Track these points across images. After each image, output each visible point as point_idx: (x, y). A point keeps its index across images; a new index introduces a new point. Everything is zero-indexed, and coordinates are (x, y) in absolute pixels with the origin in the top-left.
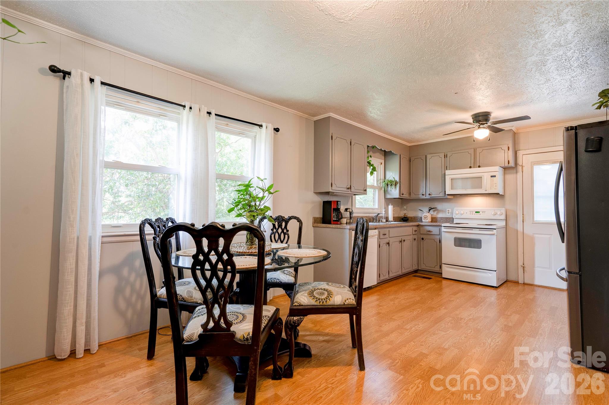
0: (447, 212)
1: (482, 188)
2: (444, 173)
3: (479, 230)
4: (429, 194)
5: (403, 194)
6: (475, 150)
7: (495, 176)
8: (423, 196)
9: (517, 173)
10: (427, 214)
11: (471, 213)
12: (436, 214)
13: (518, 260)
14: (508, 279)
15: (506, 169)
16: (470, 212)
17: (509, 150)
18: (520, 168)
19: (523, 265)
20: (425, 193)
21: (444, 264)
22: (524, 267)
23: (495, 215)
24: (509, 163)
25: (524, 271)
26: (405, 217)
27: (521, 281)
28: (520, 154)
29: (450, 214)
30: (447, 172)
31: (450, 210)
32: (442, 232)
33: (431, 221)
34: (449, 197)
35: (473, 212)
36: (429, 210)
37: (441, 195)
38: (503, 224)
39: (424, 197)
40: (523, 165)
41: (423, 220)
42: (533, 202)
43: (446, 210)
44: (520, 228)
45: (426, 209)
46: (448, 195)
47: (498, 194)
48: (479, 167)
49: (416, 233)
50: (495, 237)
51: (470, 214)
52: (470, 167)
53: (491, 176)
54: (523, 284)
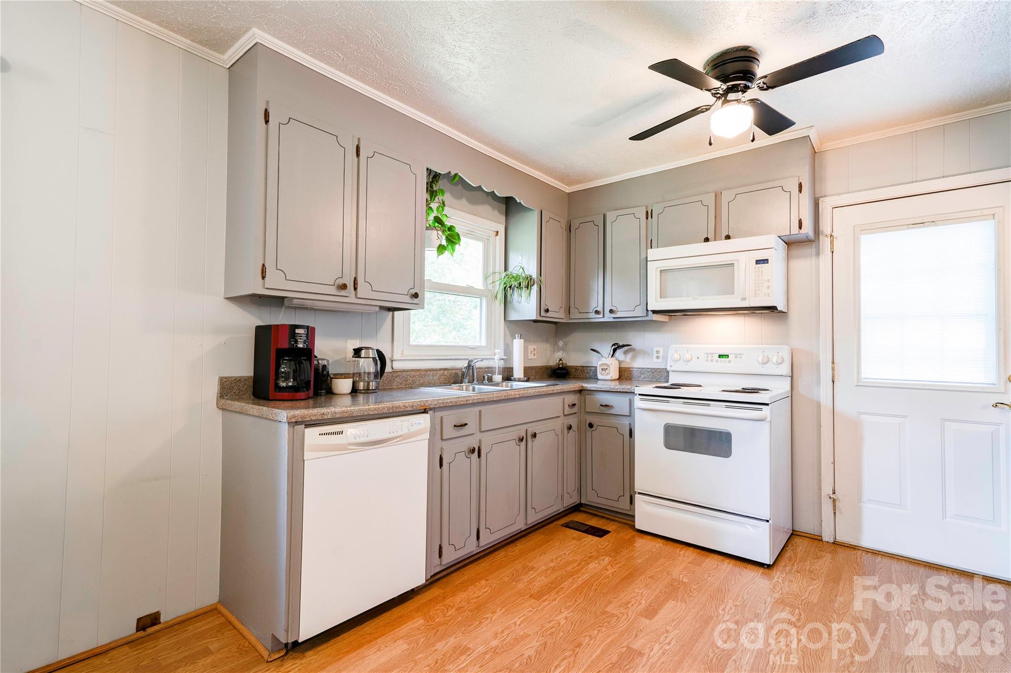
0: (655, 355)
1: (733, 294)
2: (645, 256)
3: (727, 407)
4: (611, 311)
5: (547, 311)
6: (717, 196)
7: (767, 260)
8: (598, 316)
9: (818, 254)
10: (607, 359)
11: (710, 358)
12: (630, 361)
13: (820, 480)
14: (796, 528)
15: (790, 244)
16: (708, 357)
17: (800, 191)
18: (825, 242)
19: (834, 493)
20: (602, 309)
21: (639, 493)
22: (834, 501)
23: (765, 363)
24: (800, 227)
25: (834, 509)
26: (559, 368)
27: (827, 537)
28: (826, 205)
29: (660, 360)
30: (652, 254)
31: (661, 349)
32: (634, 409)
33: (617, 377)
34: (656, 317)
35: (712, 357)
36: (615, 350)
37: (639, 312)
38: (786, 386)
39: (599, 319)
40: (834, 234)
41: (600, 376)
42: (859, 331)
43: (653, 349)
44: (825, 400)
45: (607, 349)
46: (654, 312)
47: (773, 309)
48: (728, 237)
49: (575, 410)
50: (765, 426)
51: (707, 360)
52: (707, 240)
53: (757, 261)
54: (834, 543)
